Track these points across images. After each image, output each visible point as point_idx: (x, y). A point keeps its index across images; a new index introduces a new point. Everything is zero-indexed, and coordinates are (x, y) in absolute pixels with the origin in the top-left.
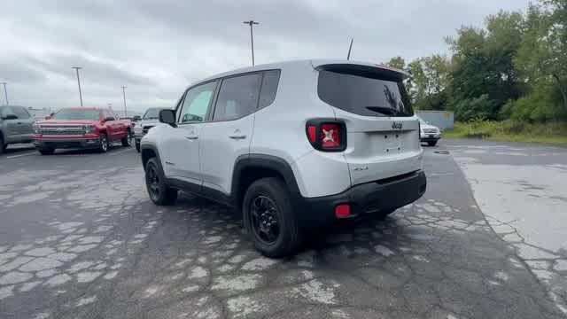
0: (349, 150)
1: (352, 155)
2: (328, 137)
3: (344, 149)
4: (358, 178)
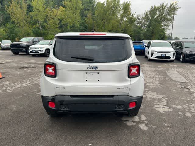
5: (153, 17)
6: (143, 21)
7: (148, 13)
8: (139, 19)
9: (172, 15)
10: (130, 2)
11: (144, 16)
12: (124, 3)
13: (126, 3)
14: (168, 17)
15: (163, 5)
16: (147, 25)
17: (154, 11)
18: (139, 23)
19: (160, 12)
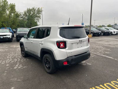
0: (67, 48)
1: (68, 49)
2: (62, 45)
3: (66, 48)
4: (69, 55)
5: (29, 14)
6: (24, 16)
7: (26, 12)
8: (21, 15)
9: (40, 15)
10: (15, 4)
11: (24, 13)
12: (11, 4)
13: (12, 4)
14: (38, 15)
15: (34, 9)
16: (27, 19)
17: (29, 11)
18: (21, 18)
19: (33, 12)
